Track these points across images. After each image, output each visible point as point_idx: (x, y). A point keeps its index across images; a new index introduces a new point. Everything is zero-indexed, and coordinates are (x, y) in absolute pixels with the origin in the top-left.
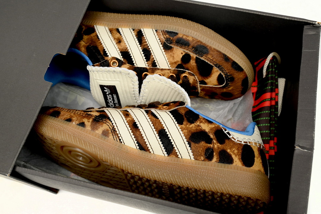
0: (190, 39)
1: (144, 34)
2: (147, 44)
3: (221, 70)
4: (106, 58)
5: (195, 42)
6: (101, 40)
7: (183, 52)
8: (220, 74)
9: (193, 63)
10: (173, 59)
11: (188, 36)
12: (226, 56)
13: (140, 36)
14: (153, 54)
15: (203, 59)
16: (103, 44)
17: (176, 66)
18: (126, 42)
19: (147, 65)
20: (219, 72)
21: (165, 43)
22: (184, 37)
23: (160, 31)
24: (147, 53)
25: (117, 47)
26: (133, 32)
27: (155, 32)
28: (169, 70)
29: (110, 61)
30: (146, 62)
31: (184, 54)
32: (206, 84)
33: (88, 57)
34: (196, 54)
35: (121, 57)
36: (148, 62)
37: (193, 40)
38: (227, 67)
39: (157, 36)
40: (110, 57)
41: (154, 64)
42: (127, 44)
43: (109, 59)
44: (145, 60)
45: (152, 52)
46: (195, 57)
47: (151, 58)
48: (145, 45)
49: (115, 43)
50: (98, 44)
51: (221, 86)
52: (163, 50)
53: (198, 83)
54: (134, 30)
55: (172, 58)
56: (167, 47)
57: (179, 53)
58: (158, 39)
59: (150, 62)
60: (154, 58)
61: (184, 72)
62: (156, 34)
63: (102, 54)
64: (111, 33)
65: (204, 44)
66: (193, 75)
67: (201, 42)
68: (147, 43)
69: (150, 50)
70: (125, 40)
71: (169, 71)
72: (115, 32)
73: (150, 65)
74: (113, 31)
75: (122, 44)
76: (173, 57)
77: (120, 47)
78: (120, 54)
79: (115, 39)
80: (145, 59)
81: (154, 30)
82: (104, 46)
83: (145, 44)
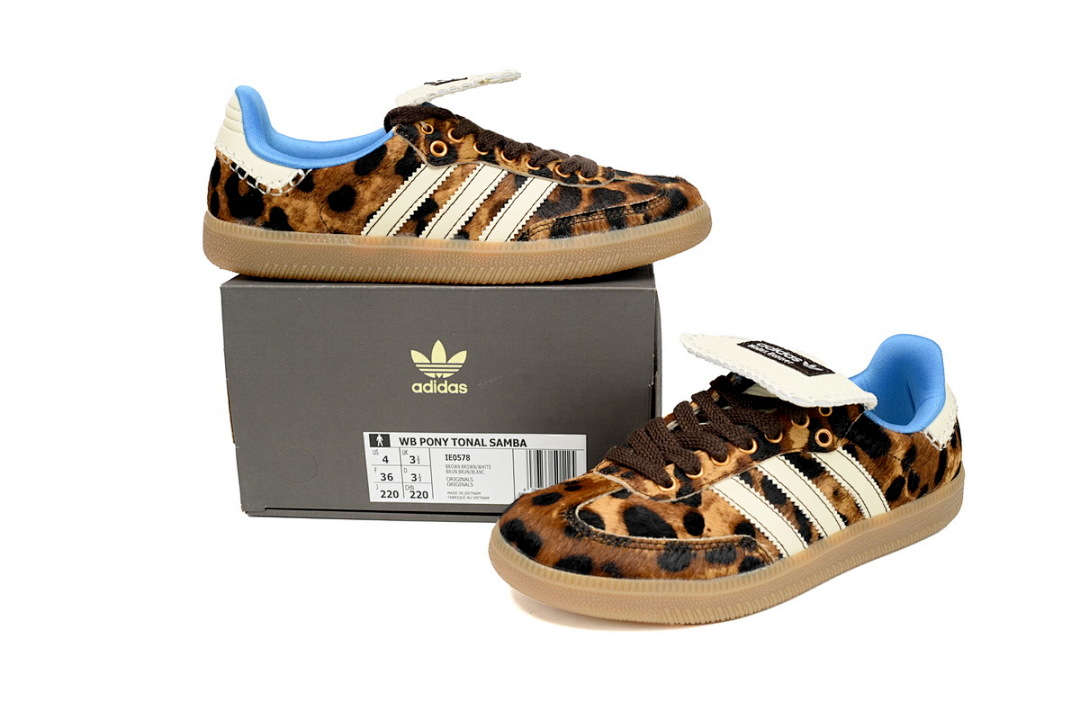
0: (711, 571)
1: (800, 535)
2: (784, 514)
3: (610, 537)
4: (844, 441)
5: (698, 571)
6: (870, 477)
7: (709, 533)
8: (603, 529)
9: (676, 522)
10: (718, 509)
11: (717, 577)
12: (615, 577)
13: (806, 529)
14: (763, 498)
15: (660, 539)
16: (863, 470)
17: (704, 499)
18: (824, 498)
19: (760, 469)
20: (608, 531)
21: (754, 536)
22: (723, 570)
23: (774, 559)
24: (774, 494)
25: (836, 477)
26: (820, 531)
27: (782, 551)
28: (712, 482)
29: (836, 439)
30: (765, 473)
31: (705, 531)
32: (614, 495)
33: (878, 426)
34: (681, 543)
35: (818, 461)
36: (761, 477)
37: (704, 574)
38: (600, 553)
39: (775, 543)
40: (840, 448)
41: (747, 477)
42: (821, 495)
43: (840, 443)
44: (770, 478)
45: (768, 502)
46: (679, 535)
47: (760, 489)
48: (787, 511)
49: (844, 484)
50: (873, 466)
51: (579, 508)
52: (747, 517)
53: (630, 489)
54: (820, 538)
55: (722, 509)
56: (744, 527)
57: (717, 530)
58: (771, 539)
59: (758, 478)
60: (756, 490)
61: (679, 494)
62: (779, 547)
63: (856, 447)
64: (857, 505)
65: (676, 578)
66: (656, 498)
67: (684, 577)
68: (785, 518)
69: (772, 506)
70: (827, 502)
71: (711, 478)
72: (851, 514)
73: (753, 472)
74: (853, 514)
75: (830, 490)
76: (721, 514)
77: (829, 480)
78: (823, 465)
79: (848, 495)
80: (771, 481)
81: (785, 555)
82: (860, 467)
83: (788, 515)
